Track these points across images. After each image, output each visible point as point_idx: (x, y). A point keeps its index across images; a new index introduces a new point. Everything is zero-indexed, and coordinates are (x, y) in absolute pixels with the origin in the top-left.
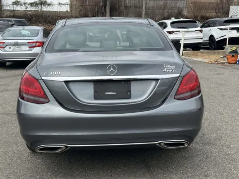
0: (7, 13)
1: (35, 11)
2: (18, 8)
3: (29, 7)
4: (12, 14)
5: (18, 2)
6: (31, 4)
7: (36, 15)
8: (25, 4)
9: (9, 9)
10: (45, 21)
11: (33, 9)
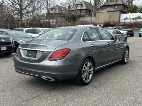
0: (122, 24)
1: (135, 22)
2: (127, 21)
3: (132, 20)
4: (124, 24)
5: (127, 18)
6: (133, 19)
7: (135, 24)
8: (130, 19)
9: (122, 21)
10: (139, 27)
11: (134, 21)
